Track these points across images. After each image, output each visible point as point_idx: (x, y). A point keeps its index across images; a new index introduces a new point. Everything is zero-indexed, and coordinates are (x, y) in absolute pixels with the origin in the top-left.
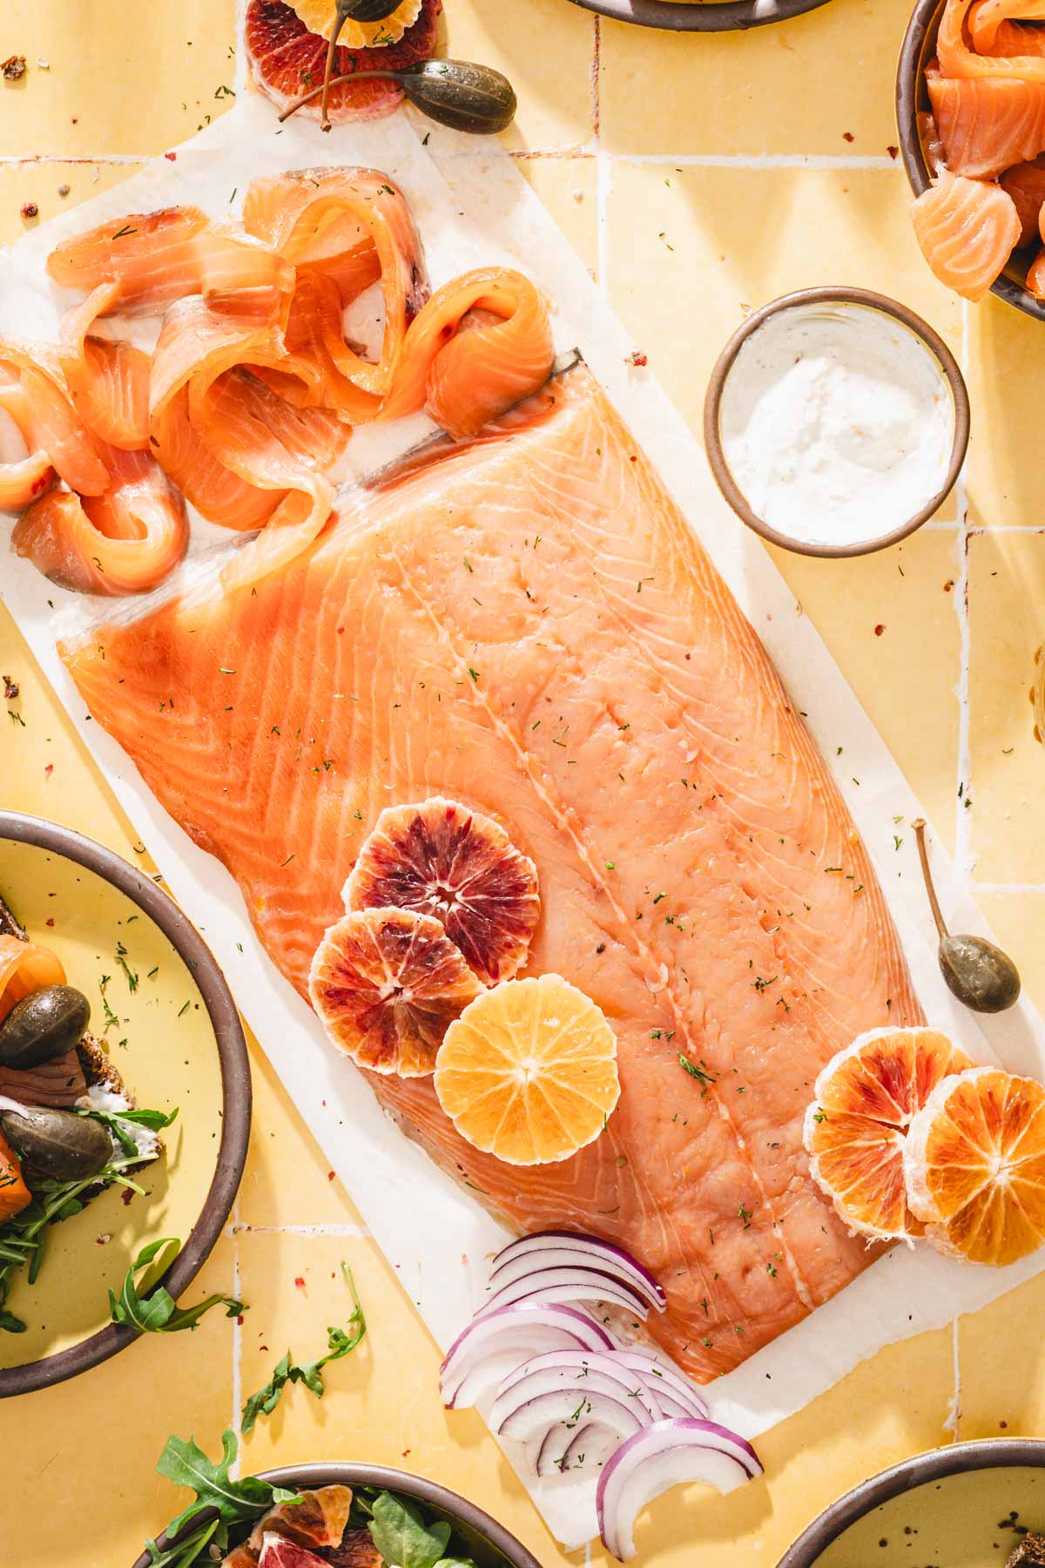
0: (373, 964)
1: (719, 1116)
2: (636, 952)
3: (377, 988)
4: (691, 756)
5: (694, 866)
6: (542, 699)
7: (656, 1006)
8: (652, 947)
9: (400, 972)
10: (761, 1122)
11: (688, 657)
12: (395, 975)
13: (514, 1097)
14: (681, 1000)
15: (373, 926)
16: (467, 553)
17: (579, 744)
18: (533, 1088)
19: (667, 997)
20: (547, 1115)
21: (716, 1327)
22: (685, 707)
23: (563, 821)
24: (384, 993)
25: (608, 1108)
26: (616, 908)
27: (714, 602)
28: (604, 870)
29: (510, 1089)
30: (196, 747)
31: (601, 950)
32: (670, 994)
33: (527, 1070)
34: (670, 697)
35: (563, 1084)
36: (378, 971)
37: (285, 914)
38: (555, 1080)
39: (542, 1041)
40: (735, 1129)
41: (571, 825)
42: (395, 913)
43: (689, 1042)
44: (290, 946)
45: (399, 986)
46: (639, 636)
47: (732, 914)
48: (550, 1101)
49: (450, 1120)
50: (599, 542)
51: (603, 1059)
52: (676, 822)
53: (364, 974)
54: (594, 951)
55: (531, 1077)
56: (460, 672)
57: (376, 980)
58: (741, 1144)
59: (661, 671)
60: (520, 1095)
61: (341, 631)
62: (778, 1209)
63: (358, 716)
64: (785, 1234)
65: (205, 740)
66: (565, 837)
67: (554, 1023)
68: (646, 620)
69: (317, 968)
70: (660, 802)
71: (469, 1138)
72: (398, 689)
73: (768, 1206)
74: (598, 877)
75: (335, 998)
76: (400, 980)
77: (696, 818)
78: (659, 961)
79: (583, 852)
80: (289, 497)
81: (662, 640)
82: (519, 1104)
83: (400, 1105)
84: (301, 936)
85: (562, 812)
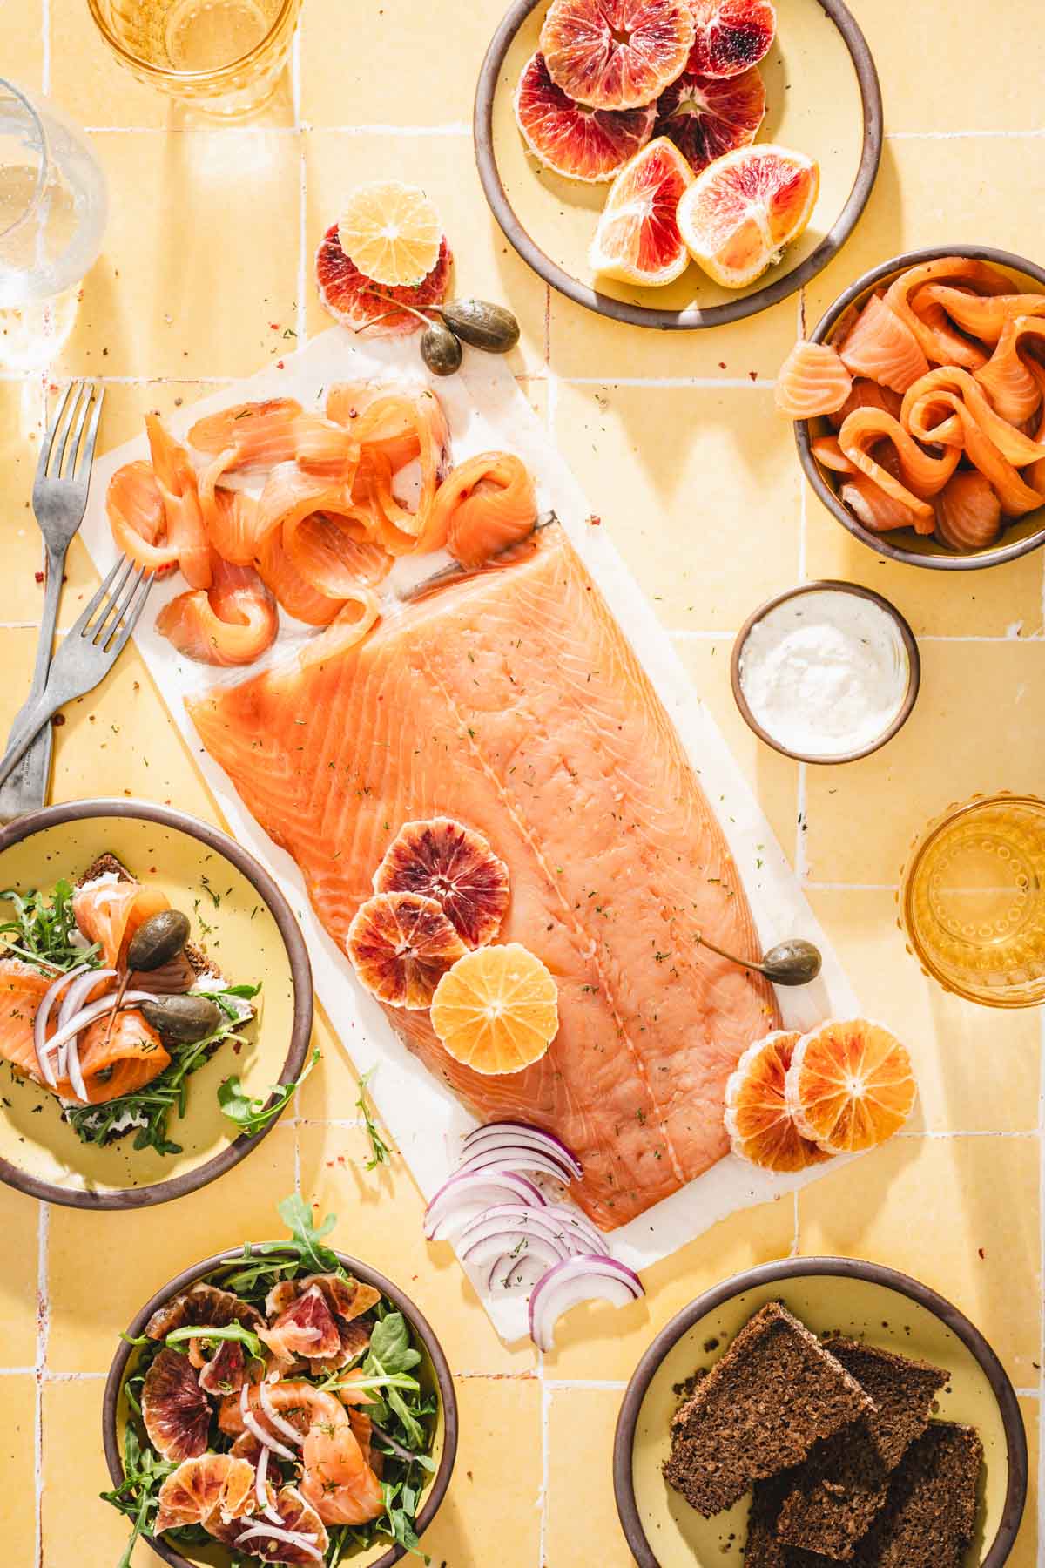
0: (392, 930)
1: (627, 1047)
2: (575, 931)
3: (394, 947)
4: (619, 797)
5: (617, 873)
6: (518, 752)
7: (587, 969)
8: (585, 928)
9: (410, 936)
10: (655, 1053)
11: (620, 728)
12: (406, 938)
13: (485, 1026)
14: (604, 965)
15: (393, 903)
16: (471, 649)
17: (541, 784)
18: (498, 1021)
19: (593, 963)
20: (508, 1040)
21: (618, 1193)
22: (617, 762)
23: (528, 838)
24: (398, 951)
25: (550, 1038)
26: (562, 899)
27: (641, 693)
28: (555, 873)
29: (482, 1022)
30: (276, 774)
31: (550, 928)
32: (597, 960)
33: (495, 1009)
34: (606, 755)
35: (519, 1020)
36: (394, 935)
37: (333, 893)
38: (514, 1017)
39: (506, 990)
40: (637, 1057)
41: (534, 839)
42: (408, 897)
43: (608, 995)
44: (335, 914)
45: (409, 946)
46: (587, 712)
47: (643, 907)
48: (509, 1030)
49: (440, 1041)
50: (563, 646)
51: (548, 1003)
52: (607, 842)
53: (385, 936)
54: (545, 929)
55: (498, 1013)
56: (461, 730)
57: (393, 941)
58: (641, 1067)
59: (600, 736)
60: (489, 1026)
61: (381, 698)
62: (664, 1113)
63: (390, 759)
64: (668, 1130)
65: (282, 769)
66: (529, 849)
67: (515, 977)
68: (592, 701)
69: (353, 931)
70: (596, 827)
71: (452, 1054)
72: (419, 740)
73: (657, 1111)
74: (550, 878)
75: (365, 952)
76: (410, 942)
77: (621, 840)
78: (590, 937)
79: (541, 859)
80: (349, 604)
81: (603, 715)
82: (489, 1031)
83: (406, 1029)
84: (343, 909)
85: (528, 831)
